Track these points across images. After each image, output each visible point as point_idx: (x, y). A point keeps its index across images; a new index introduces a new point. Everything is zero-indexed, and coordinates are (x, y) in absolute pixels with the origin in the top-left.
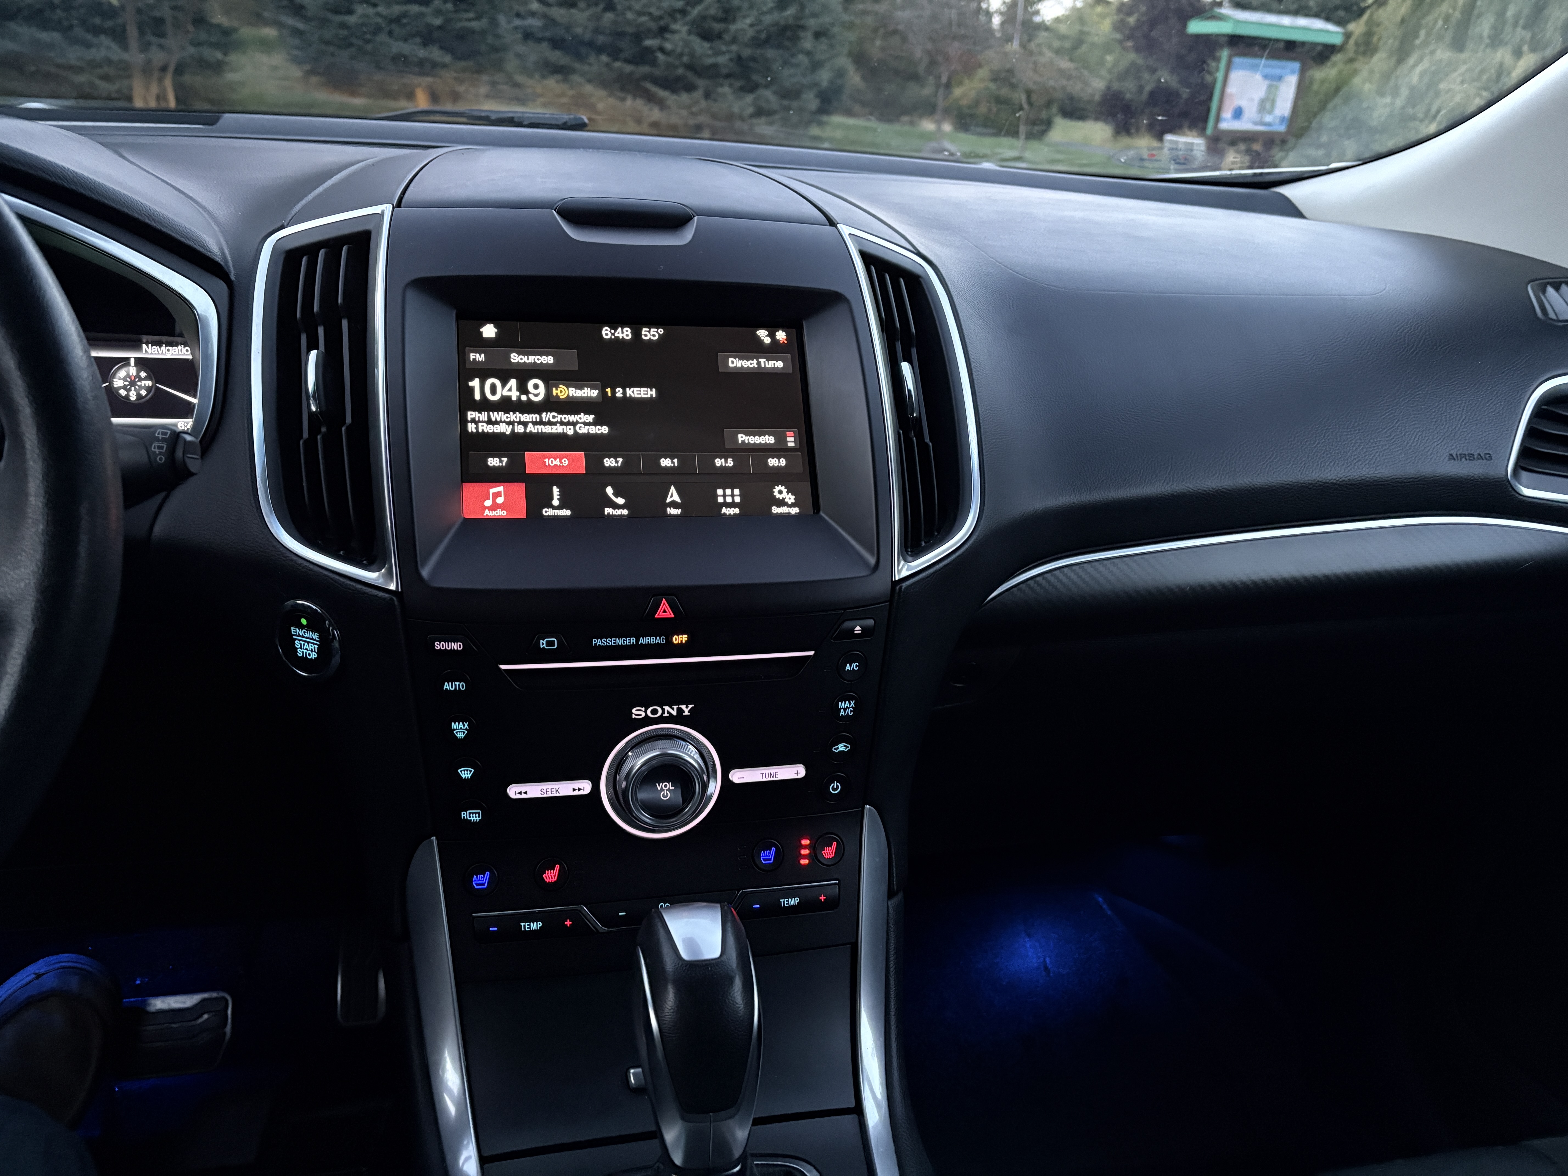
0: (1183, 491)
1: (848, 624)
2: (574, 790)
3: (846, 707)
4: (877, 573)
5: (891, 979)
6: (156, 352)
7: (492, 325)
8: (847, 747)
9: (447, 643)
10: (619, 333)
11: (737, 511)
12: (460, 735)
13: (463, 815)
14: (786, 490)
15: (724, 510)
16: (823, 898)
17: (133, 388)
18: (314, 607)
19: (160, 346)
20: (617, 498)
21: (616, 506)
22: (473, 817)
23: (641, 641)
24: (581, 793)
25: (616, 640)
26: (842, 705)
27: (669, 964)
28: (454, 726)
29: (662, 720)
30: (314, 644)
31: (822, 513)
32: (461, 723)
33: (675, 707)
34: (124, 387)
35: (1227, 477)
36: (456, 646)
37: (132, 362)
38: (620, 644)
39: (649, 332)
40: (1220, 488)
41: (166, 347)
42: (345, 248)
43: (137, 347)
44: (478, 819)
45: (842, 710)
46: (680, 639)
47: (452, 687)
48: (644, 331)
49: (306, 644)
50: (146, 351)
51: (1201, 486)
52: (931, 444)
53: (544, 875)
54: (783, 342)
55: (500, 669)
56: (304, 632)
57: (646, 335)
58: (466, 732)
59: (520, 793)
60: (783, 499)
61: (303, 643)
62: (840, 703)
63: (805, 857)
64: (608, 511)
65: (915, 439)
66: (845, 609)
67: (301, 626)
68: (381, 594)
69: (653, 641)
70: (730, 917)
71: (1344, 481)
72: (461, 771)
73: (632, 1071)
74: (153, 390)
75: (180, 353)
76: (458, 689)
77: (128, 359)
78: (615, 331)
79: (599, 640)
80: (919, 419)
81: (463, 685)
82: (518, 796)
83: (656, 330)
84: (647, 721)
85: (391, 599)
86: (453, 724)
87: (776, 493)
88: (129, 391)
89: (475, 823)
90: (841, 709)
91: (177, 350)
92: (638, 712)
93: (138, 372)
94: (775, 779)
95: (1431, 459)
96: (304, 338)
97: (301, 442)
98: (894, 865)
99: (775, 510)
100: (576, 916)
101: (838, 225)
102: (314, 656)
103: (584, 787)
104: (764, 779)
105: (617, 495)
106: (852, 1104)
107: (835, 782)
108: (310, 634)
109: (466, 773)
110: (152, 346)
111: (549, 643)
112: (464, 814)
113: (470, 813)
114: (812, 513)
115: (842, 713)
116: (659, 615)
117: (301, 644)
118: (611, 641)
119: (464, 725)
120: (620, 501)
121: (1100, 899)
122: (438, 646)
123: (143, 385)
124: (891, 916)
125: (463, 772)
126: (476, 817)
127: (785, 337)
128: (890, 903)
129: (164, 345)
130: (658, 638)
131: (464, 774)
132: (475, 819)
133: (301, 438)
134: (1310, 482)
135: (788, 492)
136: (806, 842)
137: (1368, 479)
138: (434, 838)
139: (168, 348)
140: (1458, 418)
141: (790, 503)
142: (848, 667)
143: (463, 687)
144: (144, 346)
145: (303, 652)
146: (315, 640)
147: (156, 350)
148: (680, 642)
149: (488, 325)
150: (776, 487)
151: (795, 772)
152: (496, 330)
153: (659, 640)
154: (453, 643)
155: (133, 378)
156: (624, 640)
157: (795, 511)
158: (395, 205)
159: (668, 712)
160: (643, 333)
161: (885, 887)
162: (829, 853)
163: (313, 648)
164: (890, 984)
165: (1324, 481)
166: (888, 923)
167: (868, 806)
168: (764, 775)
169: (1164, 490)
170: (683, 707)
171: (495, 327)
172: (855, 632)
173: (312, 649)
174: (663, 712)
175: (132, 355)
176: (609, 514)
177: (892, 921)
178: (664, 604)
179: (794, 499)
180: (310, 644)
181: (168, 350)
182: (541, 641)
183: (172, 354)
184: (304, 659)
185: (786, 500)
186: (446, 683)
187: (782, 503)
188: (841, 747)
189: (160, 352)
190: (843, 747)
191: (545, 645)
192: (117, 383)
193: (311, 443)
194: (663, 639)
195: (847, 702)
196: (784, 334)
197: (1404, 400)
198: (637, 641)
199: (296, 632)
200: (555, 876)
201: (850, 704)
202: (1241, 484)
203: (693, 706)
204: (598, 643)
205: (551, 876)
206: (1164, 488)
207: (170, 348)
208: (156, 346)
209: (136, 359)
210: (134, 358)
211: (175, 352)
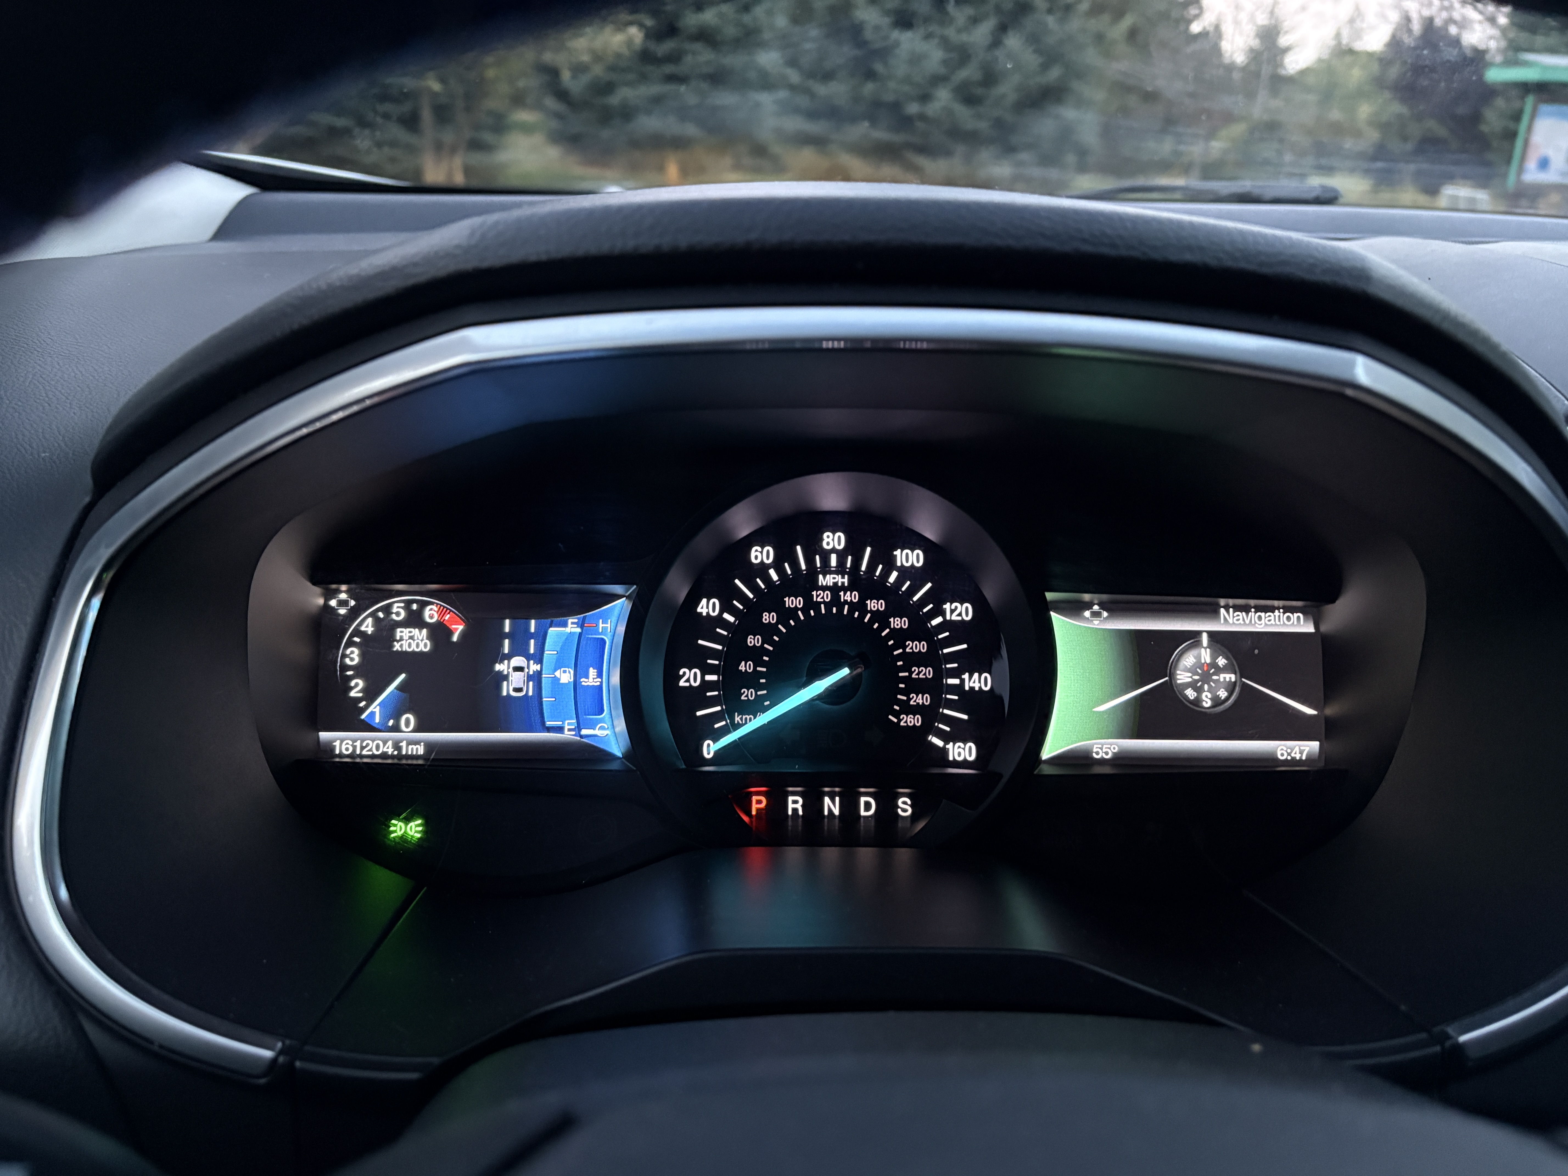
6: (1241, 621)
17: (1206, 687)
19: (1249, 611)
34: (1193, 685)
37: (1205, 638)
41: (1255, 612)
43: (1212, 612)
50: (1225, 619)
74: (1237, 689)
75: (1278, 623)
77: (1198, 633)
88: (1199, 690)
91: (1272, 618)
93: (1214, 657)
110: (1234, 612)
123: (1222, 680)
129: (1253, 610)
139: (1259, 614)
144: (1222, 610)
147: (1241, 617)
155: (1206, 668)
175: (1203, 626)
181: (1260, 618)
183: (1266, 624)
189: (1247, 622)
192: (1183, 677)
207: (1263, 614)
208: (1242, 612)
209: (1212, 635)
210: (1208, 632)
211: (1269, 621)
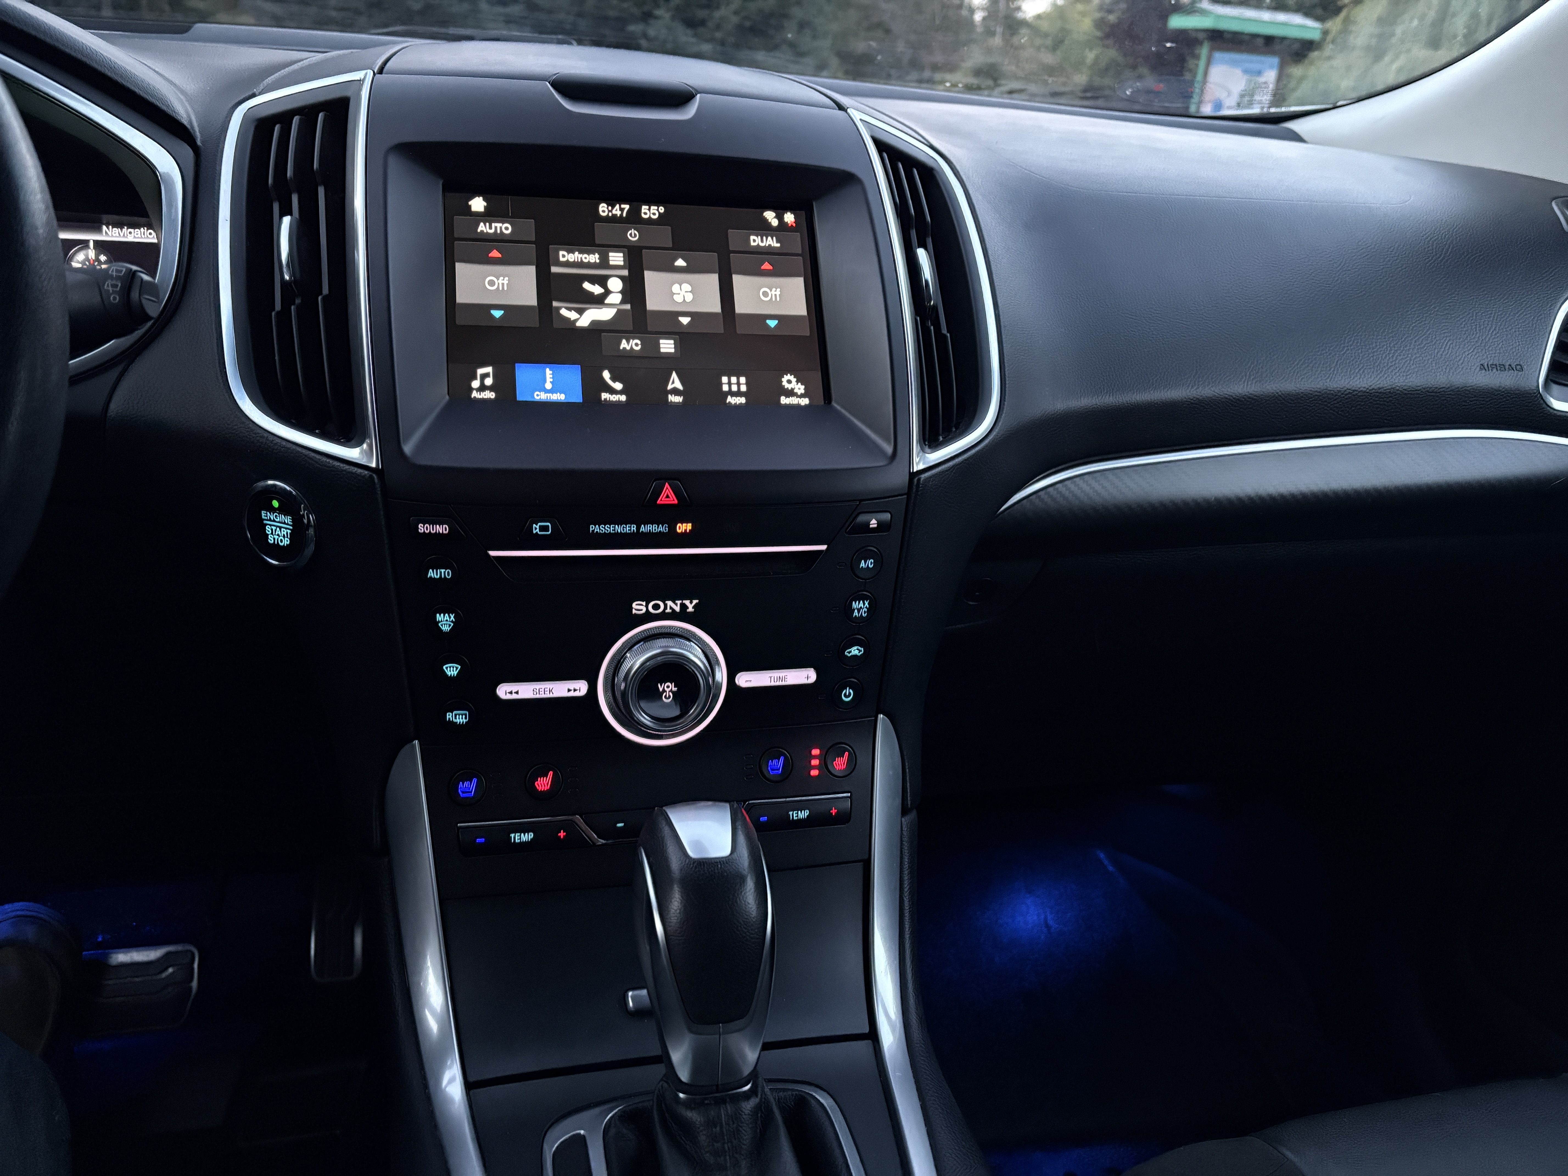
0: (1209, 396)
1: (862, 518)
2: (569, 690)
3: (860, 608)
4: (895, 463)
5: (905, 899)
6: (117, 235)
7: (481, 198)
8: (860, 651)
9: (431, 526)
10: (616, 210)
11: (743, 400)
12: (446, 628)
13: (448, 717)
14: (795, 379)
15: (730, 399)
16: (834, 811)
18: (288, 488)
19: (122, 228)
20: (614, 382)
21: (613, 391)
22: (459, 719)
23: (643, 529)
24: (577, 694)
25: (615, 527)
26: (855, 605)
27: (675, 864)
28: (439, 617)
29: (663, 616)
30: (286, 528)
31: (834, 404)
32: (447, 615)
33: (679, 602)
35: (1254, 381)
36: (442, 529)
37: (91, 244)
38: (619, 531)
39: (649, 209)
40: (1247, 394)
41: (127, 229)
42: (321, 116)
43: (97, 227)
44: (465, 721)
45: (856, 611)
46: (683, 527)
47: (437, 575)
48: (644, 208)
49: (278, 529)
50: (106, 232)
51: (1228, 391)
52: (948, 335)
53: (536, 783)
54: (792, 225)
55: (489, 555)
56: (276, 516)
57: (645, 214)
58: (452, 624)
59: (511, 693)
60: (793, 389)
61: (274, 528)
62: (854, 602)
63: (815, 767)
64: (605, 396)
65: (932, 328)
66: (861, 501)
67: (272, 509)
68: (359, 471)
69: (655, 530)
70: (740, 815)
71: (1373, 389)
72: (447, 668)
73: (630, 994)
75: (143, 236)
76: (443, 576)
77: (87, 241)
78: (613, 208)
79: (597, 526)
80: (935, 307)
81: (448, 572)
82: (509, 697)
83: (656, 208)
84: (648, 617)
85: (371, 476)
86: (438, 615)
87: (785, 383)
89: (461, 726)
90: (854, 610)
91: (139, 232)
92: (638, 607)
93: (97, 256)
94: (784, 683)
95: (1463, 368)
96: (276, 207)
97: (273, 314)
98: (908, 780)
99: (784, 400)
100: (570, 827)
101: (848, 110)
102: (286, 542)
103: (580, 688)
104: (773, 684)
105: (614, 379)
106: (866, 1030)
107: (848, 688)
108: (282, 518)
109: (452, 670)
110: (112, 228)
111: (543, 528)
112: (449, 715)
113: (456, 715)
114: (823, 403)
115: (856, 613)
116: (661, 500)
117: (272, 530)
118: (610, 528)
119: (450, 617)
120: (618, 386)
121: (1102, 856)
122: (422, 528)
124: (905, 833)
125: (449, 669)
126: (462, 718)
127: (793, 220)
128: (903, 819)
129: (126, 227)
130: (660, 526)
131: (450, 671)
132: (461, 721)
133: (274, 309)
134: (1338, 389)
135: (797, 382)
136: (816, 752)
137: (1398, 388)
138: (417, 741)
139: (130, 230)
140: (1488, 328)
141: (799, 394)
142: (863, 564)
143: (448, 575)
144: (104, 227)
145: (274, 539)
146: (288, 524)
147: (117, 232)
148: (683, 531)
149: (477, 198)
150: (785, 376)
151: (805, 676)
152: (485, 204)
153: (663, 529)
154: (438, 526)
155: (92, 262)
156: (623, 527)
157: (805, 401)
158: (376, 71)
159: (671, 608)
160: (643, 211)
161: (898, 801)
162: (840, 764)
163: (285, 533)
164: (904, 905)
165: (1354, 389)
166: (902, 841)
167: (882, 715)
168: (772, 678)
169: (1189, 394)
170: (687, 602)
171: (484, 200)
172: (871, 526)
173: (284, 535)
174: (666, 608)
175: (91, 237)
176: (605, 399)
177: (905, 839)
178: (667, 488)
179: (805, 389)
180: (282, 529)
181: (130, 233)
182: (534, 525)
184: (276, 546)
185: (795, 391)
186: (431, 570)
187: (791, 393)
188: (855, 651)
189: (122, 235)
190: (856, 651)
191: (538, 530)
193: (285, 313)
194: (665, 527)
195: (861, 602)
196: (793, 216)
197: (1435, 308)
198: (638, 528)
199: (267, 516)
200: (548, 784)
201: (864, 604)
202: (1268, 390)
203: (697, 601)
204: (596, 530)
205: (543, 784)
206: (1190, 391)
207: (132, 230)
208: (117, 228)
209: (96, 242)
210: (94, 241)
211: (137, 234)
